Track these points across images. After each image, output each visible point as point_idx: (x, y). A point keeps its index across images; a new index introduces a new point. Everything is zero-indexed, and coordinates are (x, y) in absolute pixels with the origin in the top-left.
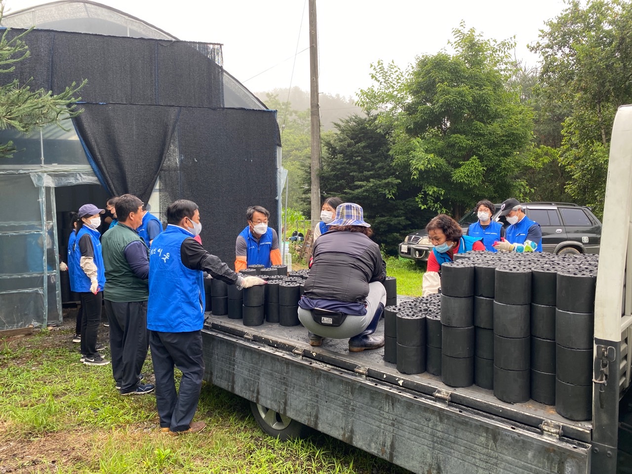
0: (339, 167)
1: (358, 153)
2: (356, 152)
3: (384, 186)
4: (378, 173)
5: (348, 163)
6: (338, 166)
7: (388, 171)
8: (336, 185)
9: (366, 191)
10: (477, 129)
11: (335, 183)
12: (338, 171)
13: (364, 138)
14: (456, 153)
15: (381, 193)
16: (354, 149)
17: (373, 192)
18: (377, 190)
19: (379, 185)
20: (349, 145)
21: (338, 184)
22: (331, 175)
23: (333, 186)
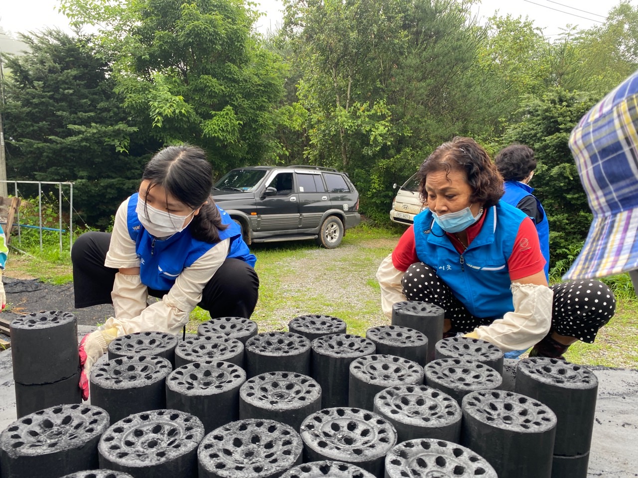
0: (36, 101)
1: (67, 83)
2: (64, 82)
3: (111, 135)
4: (100, 116)
5: (51, 97)
6: (34, 100)
7: (116, 114)
8: (31, 128)
9: (86, 139)
10: (230, 73)
11: (30, 126)
12: (35, 108)
13: (73, 64)
14: (205, 100)
15: (107, 145)
16: (60, 78)
17: (97, 143)
18: (101, 139)
19: (105, 132)
20: (52, 71)
21: (36, 128)
22: (22, 113)
23: (28, 130)
